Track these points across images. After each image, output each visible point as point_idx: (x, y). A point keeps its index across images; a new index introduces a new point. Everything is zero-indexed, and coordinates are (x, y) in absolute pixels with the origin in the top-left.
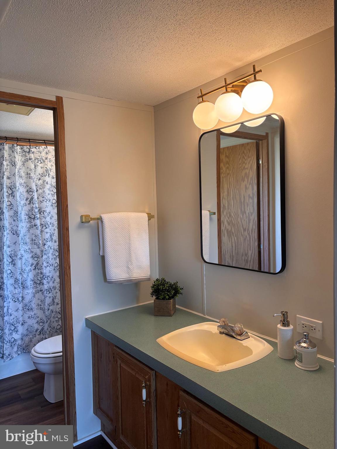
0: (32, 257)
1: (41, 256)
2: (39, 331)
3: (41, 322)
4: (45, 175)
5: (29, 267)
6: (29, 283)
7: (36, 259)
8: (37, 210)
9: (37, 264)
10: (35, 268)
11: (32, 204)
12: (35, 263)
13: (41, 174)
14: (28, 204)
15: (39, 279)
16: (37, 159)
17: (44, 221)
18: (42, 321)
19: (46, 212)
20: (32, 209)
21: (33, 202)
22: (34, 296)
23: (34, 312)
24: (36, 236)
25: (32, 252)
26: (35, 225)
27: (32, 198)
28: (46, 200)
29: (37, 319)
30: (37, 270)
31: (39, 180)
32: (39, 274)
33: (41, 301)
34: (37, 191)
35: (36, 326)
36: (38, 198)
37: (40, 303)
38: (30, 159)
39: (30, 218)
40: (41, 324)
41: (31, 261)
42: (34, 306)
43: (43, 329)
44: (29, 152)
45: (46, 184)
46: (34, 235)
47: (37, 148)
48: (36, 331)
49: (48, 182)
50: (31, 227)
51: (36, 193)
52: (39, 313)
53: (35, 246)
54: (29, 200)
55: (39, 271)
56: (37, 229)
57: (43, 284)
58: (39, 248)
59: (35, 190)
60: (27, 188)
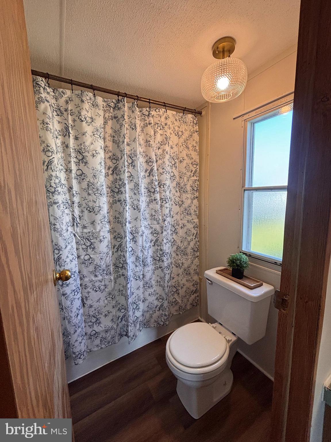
0: (152, 233)
1: (160, 232)
2: (158, 307)
3: (161, 298)
4: (165, 143)
5: (149, 244)
6: (149, 260)
7: (155, 235)
8: (156, 183)
9: (157, 240)
10: (155, 245)
11: (151, 176)
12: (155, 239)
13: (160, 142)
14: (148, 176)
15: (159, 255)
16: (157, 124)
17: (164, 196)
18: (161, 297)
19: (166, 185)
20: (152, 182)
21: (153, 174)
22: (154, 273)
23: (154, 289)
24: (155, 211)
25: (152, 228)
26: (155, 200)
27: (152, 170)
28: (166, 172)
29: (157, 296)
30: (156, 246)
31: (158, 149)
32: (159, 251)
33: (161, 278)
34: (157, 161)
35: (156, 303)
36: (157, 170)
37: (159, 280)
38: (150, 124)
39: (150, 191)
40: (160, 300)
41: (150, 237)
42: (153, 283)
43: (162, 305)
44: (149, 115)
45: (166, 154)
46: (154, 210)
47: (157, 110)
48: (156, 307)
49: (168, 152)
50: (151, 201)
51: (155, 164)
52: (159, 290)
53: (155, 222)
54: (148, 172)
55: (159, 248)
56: (157, 203)
57: (163, 261)
58: (158, 223)
59: (155, 161)
60: (146, 158)
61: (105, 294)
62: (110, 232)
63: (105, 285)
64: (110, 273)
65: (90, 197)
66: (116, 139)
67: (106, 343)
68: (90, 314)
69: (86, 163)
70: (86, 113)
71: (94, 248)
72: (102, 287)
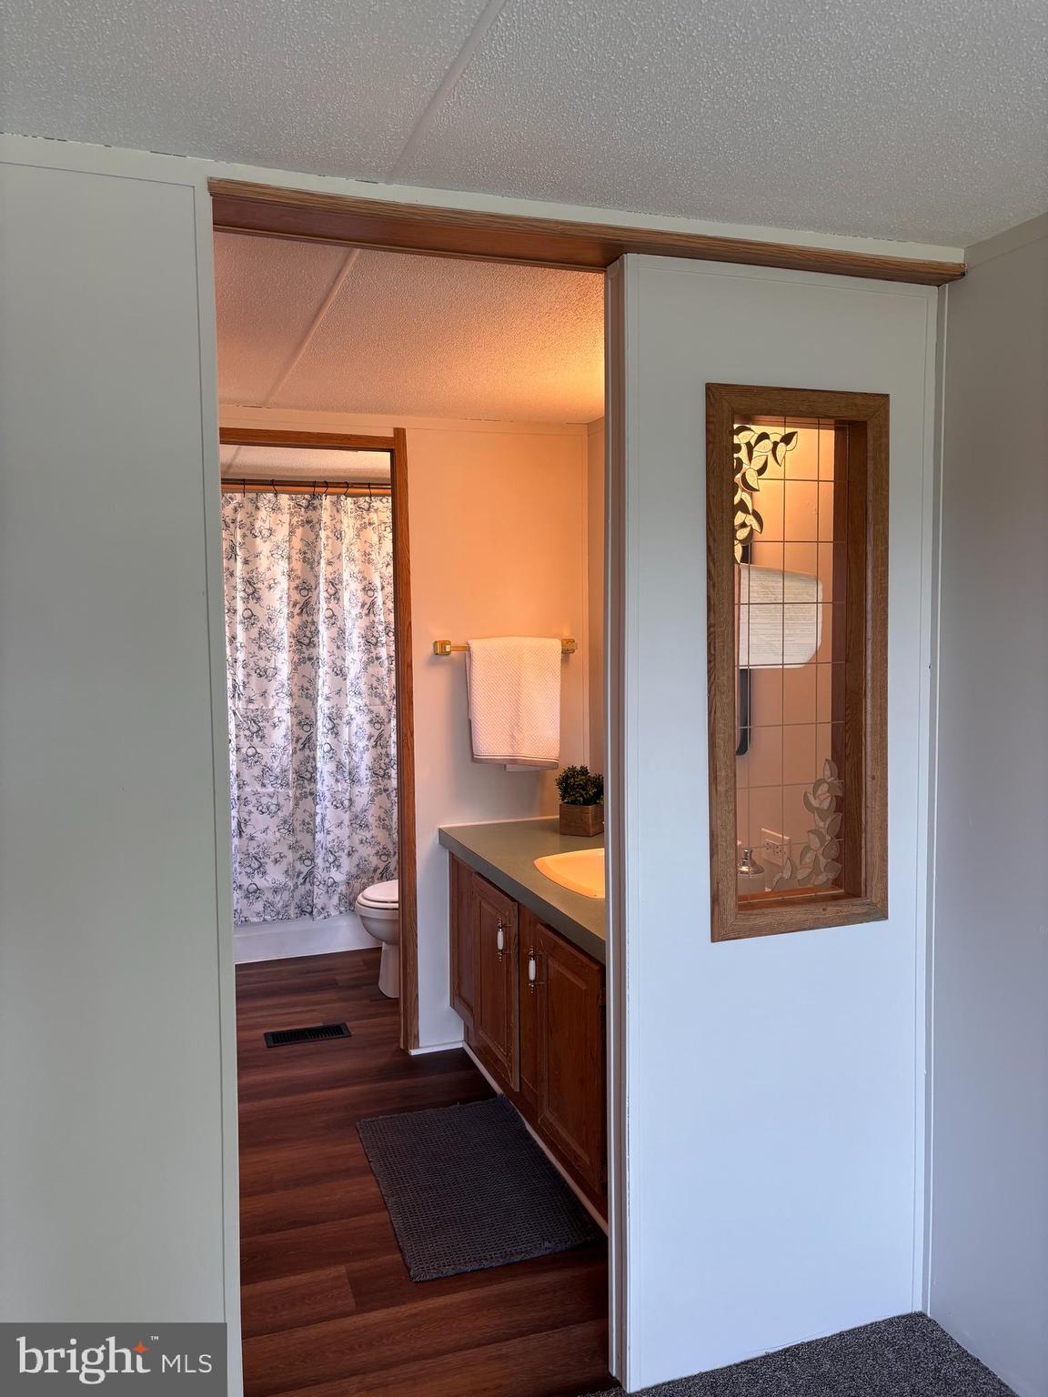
0: (371, 721)
1: (386, 720)
2: (379, 871)
3: (385, 854)
5: (365, 742)
6: (363, 773)
7: (377, 726)
8: (381, 628)
9: (380, 736)
10: (376, 745)
11: (372, 615)
12: (376, 733)
14: (366, 615)
15: (383, 766)
16: (384, 523)
18: (385, 851)
20: (372, 626)
21: (375, 612)
22: (372, 801)
23: (371, 832)
24: (378, 680)
25: (372, 712)
26: (378, 658)
27: (373, 603)
29: (377, 848)
30: (379, 748)
31: (387, 566)
32: (383, 757)
33: (386, 812)
34: (383, 588)
35: (374, 861)
36: (384, 603)
37: (383, 816)
38: (370, 524)
39: (369, 642)
40: (384, 858)
41: (368, 729)
42: (371, 820)
43: (386, 868)
44: (369, 510)
46: (374, 679)
47: (385, 500)
48: (375, 870)
50: (370, 662)
51: (380, 592)
52: (381, 835)
53: (377, 701)
54: (366, 607)
55: (384, 751)
56: (381, 665)
57: (390, 777)
58: (383, 703)
59: (379, 587)
60: (364, 583)
61: (277, 820)
62: (290, 711)
63: (278, 805)
64: (288, 784)
65: (262, 651)
66: (308, 556)
67: (273, 914)
68: (250, 851)
69: (258, 599)
70: (262, 524)
71: (263, 737)
72: (273, 808)
